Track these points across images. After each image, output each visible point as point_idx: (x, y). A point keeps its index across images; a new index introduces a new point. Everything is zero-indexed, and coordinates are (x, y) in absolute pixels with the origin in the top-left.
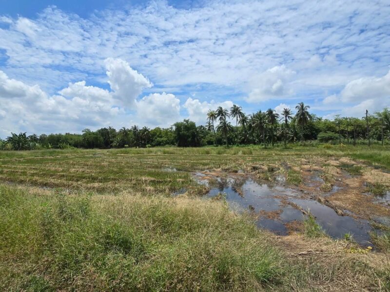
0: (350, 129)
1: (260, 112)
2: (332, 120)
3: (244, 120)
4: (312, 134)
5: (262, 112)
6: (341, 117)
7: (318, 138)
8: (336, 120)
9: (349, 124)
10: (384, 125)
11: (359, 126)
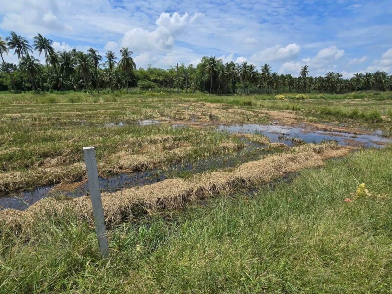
0: (161, 78)
1: (75, 50)
2: (146, 69)
3: (53, 59)
4: (133, 81)
5: (77, 51)
6: (152, 67)
7: (139, 86)
8: (149, 69)
9: (159, 75)
10: (182, 77)
11: (166, 76)
